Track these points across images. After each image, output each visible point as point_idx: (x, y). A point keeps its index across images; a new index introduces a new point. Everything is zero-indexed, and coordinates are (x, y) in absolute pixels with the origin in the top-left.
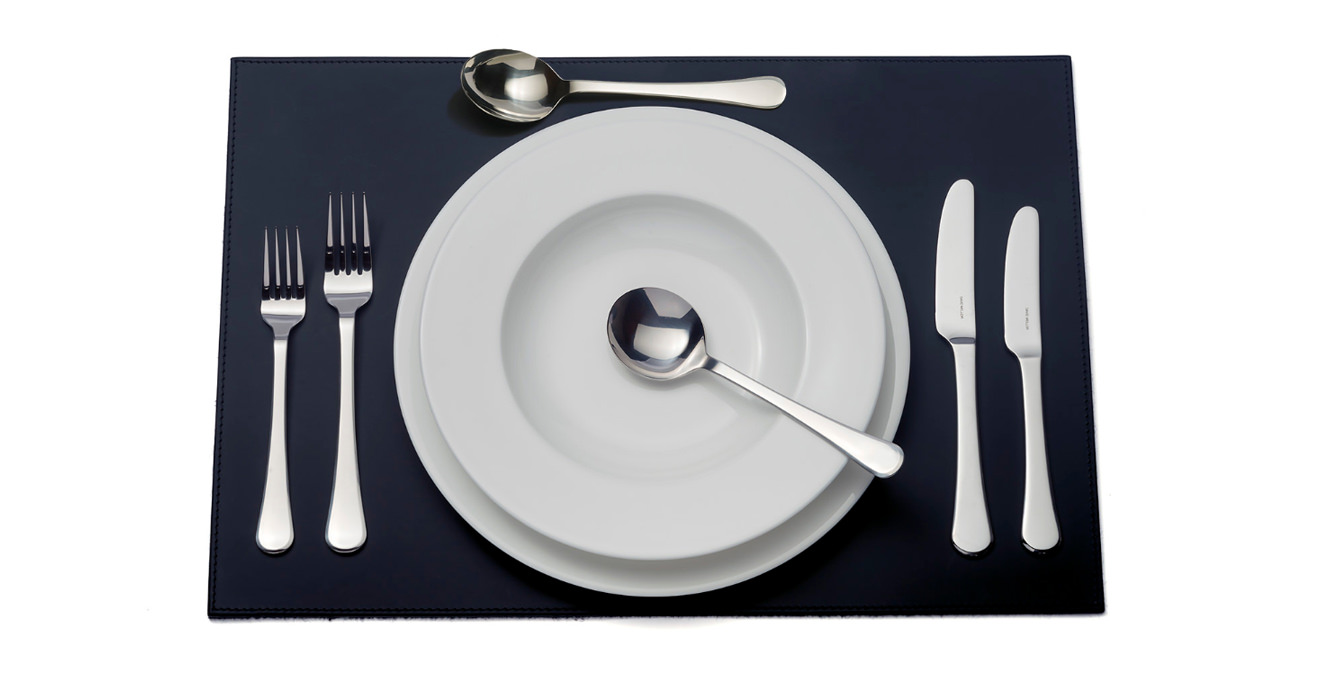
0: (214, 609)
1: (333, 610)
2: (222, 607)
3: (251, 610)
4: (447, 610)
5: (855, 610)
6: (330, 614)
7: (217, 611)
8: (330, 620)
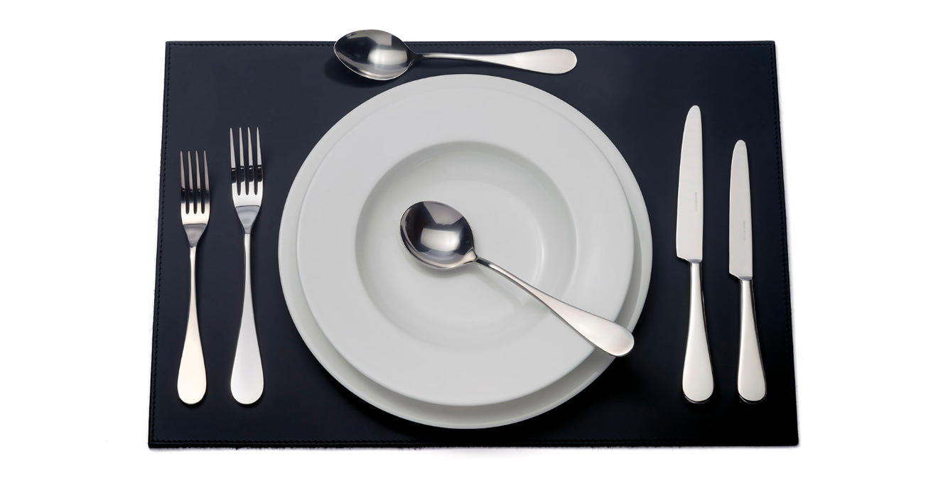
0: (153, 440)
1: (239, 442)
2: (158, 440)
3: (180, 441)
4: (321, 442)
5: (617, 442)
6: (237, 445)
7: (155, 443)
8: (237, 449)
